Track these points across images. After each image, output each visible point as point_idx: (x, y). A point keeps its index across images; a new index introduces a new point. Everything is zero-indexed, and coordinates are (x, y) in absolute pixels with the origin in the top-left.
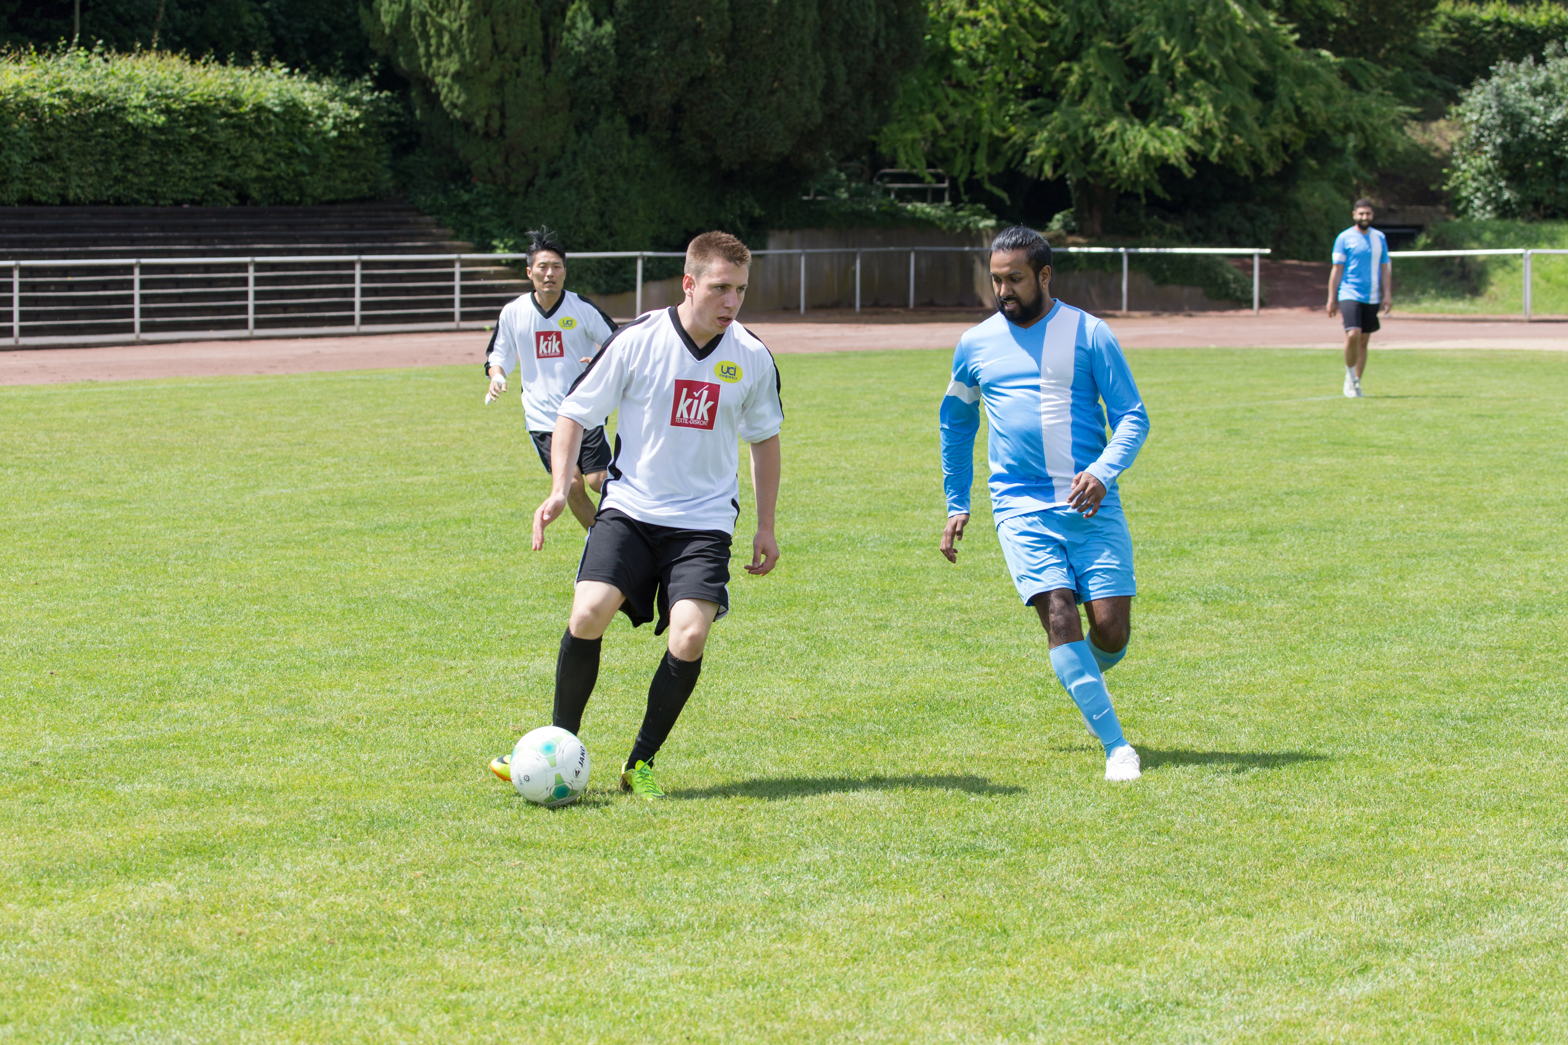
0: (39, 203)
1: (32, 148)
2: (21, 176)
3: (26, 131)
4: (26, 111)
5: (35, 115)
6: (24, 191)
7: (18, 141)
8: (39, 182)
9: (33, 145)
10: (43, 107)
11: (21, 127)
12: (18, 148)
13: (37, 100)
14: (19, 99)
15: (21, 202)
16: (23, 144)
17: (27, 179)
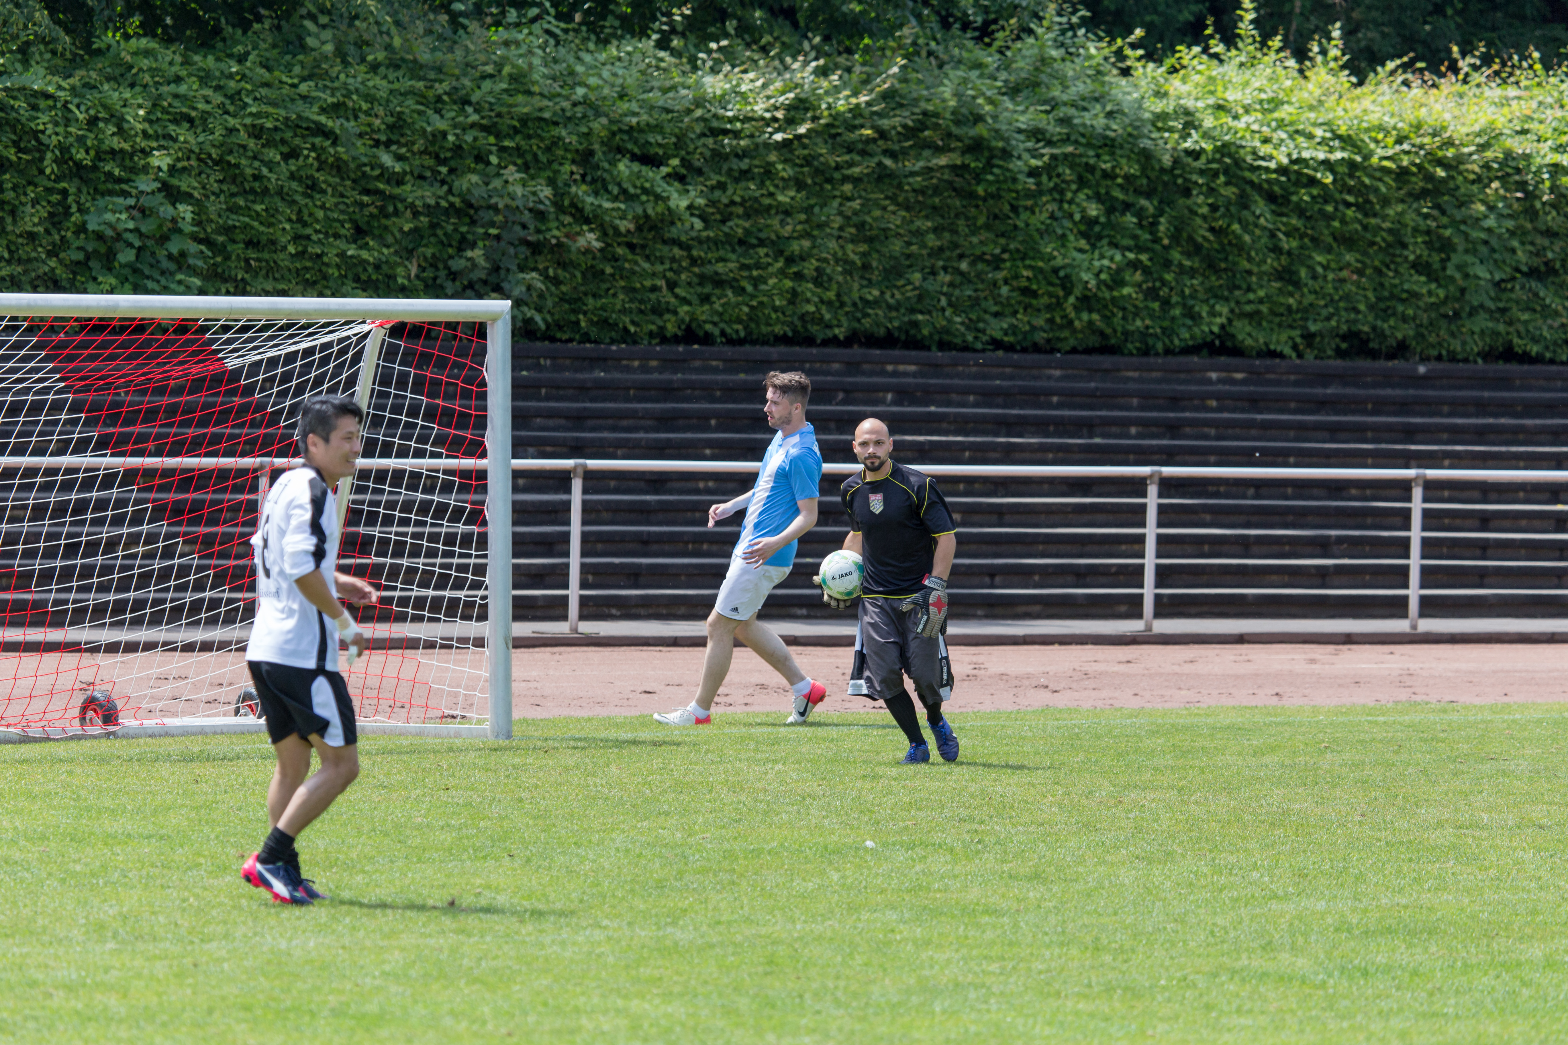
0: (1525, 358)
1: (1513, 251)
2: (1491, 305)
3: (1501, 216)
4: (1503, 179)
5: (1522, 186)
6: (1496, 334)
7: (1483, 235)
8: (1525, 316)
9: (1515, 244)
10: (1539, 171)
11: (1491, 208)
12: (1483, 250)
13: (1527, 157)
14: (1489, 154)
15: (1488, 355)
16: (1494, 242)
17: (1504, 311)
